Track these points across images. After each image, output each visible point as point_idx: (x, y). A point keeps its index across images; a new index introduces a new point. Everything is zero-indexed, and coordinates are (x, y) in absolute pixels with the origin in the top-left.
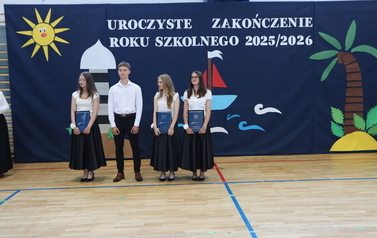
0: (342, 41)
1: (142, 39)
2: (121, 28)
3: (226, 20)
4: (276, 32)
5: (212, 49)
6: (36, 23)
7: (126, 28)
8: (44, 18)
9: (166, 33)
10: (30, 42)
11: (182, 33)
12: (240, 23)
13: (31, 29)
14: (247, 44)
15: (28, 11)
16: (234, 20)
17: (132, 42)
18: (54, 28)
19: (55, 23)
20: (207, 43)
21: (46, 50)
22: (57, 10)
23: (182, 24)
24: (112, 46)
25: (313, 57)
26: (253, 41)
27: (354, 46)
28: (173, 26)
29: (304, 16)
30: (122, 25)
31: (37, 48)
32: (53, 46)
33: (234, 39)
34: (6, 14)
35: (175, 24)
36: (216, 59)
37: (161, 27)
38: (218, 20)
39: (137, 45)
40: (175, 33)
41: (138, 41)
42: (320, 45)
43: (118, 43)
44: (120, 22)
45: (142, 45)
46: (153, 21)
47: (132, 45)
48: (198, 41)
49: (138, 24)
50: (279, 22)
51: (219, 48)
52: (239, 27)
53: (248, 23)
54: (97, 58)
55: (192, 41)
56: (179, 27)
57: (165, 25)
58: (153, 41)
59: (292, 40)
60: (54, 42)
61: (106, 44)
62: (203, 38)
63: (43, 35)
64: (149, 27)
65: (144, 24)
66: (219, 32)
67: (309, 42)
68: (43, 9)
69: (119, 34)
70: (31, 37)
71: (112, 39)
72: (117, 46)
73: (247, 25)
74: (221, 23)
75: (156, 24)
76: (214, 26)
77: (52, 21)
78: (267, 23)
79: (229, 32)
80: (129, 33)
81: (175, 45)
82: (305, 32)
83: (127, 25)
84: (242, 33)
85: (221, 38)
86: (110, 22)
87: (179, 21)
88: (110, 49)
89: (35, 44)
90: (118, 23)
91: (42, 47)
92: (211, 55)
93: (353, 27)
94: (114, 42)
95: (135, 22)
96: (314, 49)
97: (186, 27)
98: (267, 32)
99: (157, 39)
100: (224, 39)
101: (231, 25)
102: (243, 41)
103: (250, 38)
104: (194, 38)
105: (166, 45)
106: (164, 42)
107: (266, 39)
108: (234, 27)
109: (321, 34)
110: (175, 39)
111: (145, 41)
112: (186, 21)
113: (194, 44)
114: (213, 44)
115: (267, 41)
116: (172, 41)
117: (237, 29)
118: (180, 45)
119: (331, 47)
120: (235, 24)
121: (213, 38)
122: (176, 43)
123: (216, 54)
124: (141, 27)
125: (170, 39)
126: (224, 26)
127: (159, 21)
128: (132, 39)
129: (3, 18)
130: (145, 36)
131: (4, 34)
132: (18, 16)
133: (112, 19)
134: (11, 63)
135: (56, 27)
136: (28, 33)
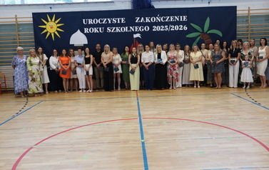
0: (202, 28)
1: (100, 28)
3: (143, 18)
4: (169, 23)
5: (136, 33)
6: (48, 21)
7: (92, 23)
8: (51, 19)
9: (112, 25)
10: (45, 31)
11: (120, 25)
12: (150, 19)
14: (153, 30)
15: (44, 15)
16: (147, 18)
17: (95, 30)
20: (133, 30)
21: (53, 35)
22: (58, 15)
23: (120, 21)
24: (85, 32)
25: (187, 36)
26: (156, 28)
27: (209, 30)
28: (116, 22)
29: (183, 15)
30: (90, 22)
31: (48, 34)
32: (56, 33)
33: (147, 28)
34: (33, 17)
35: (117, 20)
37: (110, 22)
38: (139, 18)
39: (98, 32)
40: (117, 25)
41: (98, 30)
42: (191, 30)
45: (101, 31)
46: (106, 19)
47: (95, 32)
48: (129, 29)
49: (98, 21)
50: (170, 18)
51: (139, 32)
53: (154, 19)
54: (78, 39)
55: (126, 29)
57: (112, 21)
58: (106, 29)
59: (177, 28)
60: (57, 31)
61: (82, 31)
62: (131, 27)
63: (51, 28)
64: (104, 23)
65: (101, 21)
66: (139, 24)
67: (185, 28)
68: (51, 14)
69: (89, 26)
70: (46, 29)
72: (88, 32)
74: (140, 20)
75: (107, 21)
76: (137, 21)
77: (55, 20)
78: (164, 19)
79: (144, 24)
80: (94, 26)
82: (183, 23)
84: (151, 25)
85: (140, 27)
86: (84, 20)
87: (119, 19)
88: (85, 34)
89: (47, 32)
90: (88, 21)
91: (51, 33)
92: (135, 36)
93: (208, 21)
94: (86, 30)
96: (188, 32)
97: (122, 22)
98: (164, 24)
99: (108, 29)
100: (142, 28)
101: (145, 20)
102: (151, 28)
105: (112, 31)
107: (163, 27)
109: (192, 24)
110: (117, 28)
111: (102, 29)
112: (122, 19)
113: (127, 31)
114: (136, 30)
115: (164, 29)
117: (148, 22)
118: (120, 31)
119: (196, 31)
120: (147, 20)
121: (136, 27)
122: (118, 30)
123: (138, 35)
125: (114, 28)
126: (142, 21)
127: (109, 19)
129: (32, 19)
130: (102, 27)
131: (32, 27)
132: (39, 18)
133: (85, 18)
134: (36, 42)
135: (58, 23)
136: (44, 27)
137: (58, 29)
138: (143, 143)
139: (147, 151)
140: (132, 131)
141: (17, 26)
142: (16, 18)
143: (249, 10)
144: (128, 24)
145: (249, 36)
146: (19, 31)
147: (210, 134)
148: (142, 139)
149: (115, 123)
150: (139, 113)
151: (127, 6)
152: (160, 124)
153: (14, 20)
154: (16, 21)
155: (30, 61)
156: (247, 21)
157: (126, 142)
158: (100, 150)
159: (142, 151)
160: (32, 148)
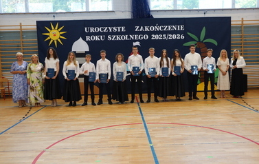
0: (199, 37)
1: (101, 36)
3: (142, 27)
4: (167, 33)
5: (135, 41)
6: (51, 29)
8: (55, 27)
9: (113, 33)
10: (49, 38)
11: (121, 33)
12: (149, 28)
13: (49, 32)
14: (152, 39)
15: (47, 24)
16: (146, 27)
17: (97, 38)
19: (60, 30)
20: (133, 38)
21: (56, 42)
22: (61, 23)
23: (121, 29)
24: (87, 40)
25: (184, 45)
26: (155, 37)
27: (204, 39)
29: (180, 25)
30: (92, 30)
31: (51, 41)
32: (59, 40)
33: (146, 36)
34: (37, 25)
35: (117, 29)
37: (110, 31)
39: (99, 40)
40: (117, 33)
41: (100, 38)
42: (188, 39)
44: (91, 28)
45: (102, 39)
46: (106, 28)
47: (96, 40)
48: (129, 37)
49: (100, 29)
50: (168, 28)
51: (139, 40)
52: (148, 30)
53: (152, 28)
54: (80, 46)
55: (126, 37)
56: (119, 31)
57: (112, 29)
58: (106, 37)
59: (174, 37)
60: (60, 38)
61: (84, 39)
62: (131, 36)
63: (55, 35)
64: (105, 31)
65: (102, 29)
66: (138, 33)
67: (183, 37)
68: (54, 23)
69: (90, 34)
70: (49, 36)
72: (89, 40)
74: (139, 28)
75: (108, 29)
76: (136, 30)
77: (58, 28)
78: (162, 28)
79: (143, 33)
80: (95, 34)
82: (180, 32)
83: (94, 30)
84: (150, 33)
87: (119, 28)
88: (87, 42)
89: (50, 39)
91: (54, 41)
92: (135, 44)
93: (204, 29)
94: (88, 38)
95: (98, 28)
96: (185, 41)
97: (123, 30)
98: (162, 33)
100: (141, 36)
102: (150, 37)
103: (154, 35)
105: (113, 39)
109: (189, 33)
111: (103, 37)
112: (123, 27)
113: (127, 39)
114: (136, 39)
115: (162, 37)
116: (116, 37)
119: (193, 40)
120: (146, 29)
121: (136, 36)
122: (118, 38)
123: (137, 43)
124: (101, 31)
126: (141, 30)
127: (110, 28)
128: (96, 36)
129: (36, 27)
130: (103, 35)
131: (36, 35)
132: (43, 26)
133: (87, 27)
134: (39, 48)
135: (61, 31)
136: (47, 34)
137: (61, 37)
138: (152, 147)
139: (157, 155)
140: (139, 136)
141: (21, 33)
142: (21, 26)
143: (242, 21)
144: (127, 33)
145: (243, 45)
146: (23, 38)
147: (215, 139)
148: (151, 143)
149: (122, 127)
150: (143, 118)
151: (127, 15)
152: (165, 129)
153: (19, 27)
154: (21, 29)
156: (241, 31)
157: (135, 146)
158: (111, 154)
159: (152, 155)
160: (44, 151)
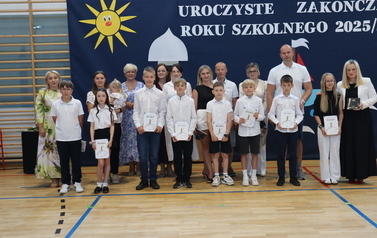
1: (217, 27)
2: (193, 15)
3: (313, 4)
4: (372, 16)
5: (296, 37)
6: (100, 10)
7: (199, 15)
8: (108, 6)
9: (244, 19)
10: (94, 31)
11: (262, 19)
12: (330, 7)
13: (95, 17)
14: (337, 30)
16: (322, 3)
17: (206, 30)
18: (120, 16)
19: (120, 11)
20: (291, 31)
21: (110, 40)
23: (263, 9)
24: (183, 35)
26: (344, 27)
28: (252, 11)
30: (195, 11)
31: (101, 38)
32: (119, 36)
33: (322, 26)
34: (68, 2)
35: (255, 9)
36: (302, 48)
37: (239, 13)
38: (304, 4)
39: (211, 34)
40: (254, 19)
41: (213, 30)
43: (190, 32)
44: (193, 7)
45: (217, 33)
46: (229, 6)
47: (206, 34)
48: (281, 27)
49: (213, 10)
51: (305, 35)
52: (328, 11)
53: (339, 6)
54: (167, 49)
55: (274, 29)
56: (259, 12)
57: (243, 10)
58: (229, 29)
60: (120, 31)
61: (177, 33)
62: (286, 25)
63: (108, 24)
64: (225, 13)
65: (220, 10)
66: (304, 18)
69: (191, 21)
70: (95, 26)
71: (183, 27)
72: (189, 35)
73: (337, 9)
74: (307, 7)
75: (233, 9)
76: (299, 11)
77: (117, 8)
78: (361, 6)
79: (316, 17)
80: (202, 20)
81: (255, 33)
83: (200, 11)
85: (307, 24)
86: (181, 8)
87: (259, 6)
88: (183, 39)
89: (99, 34)
90: (190, 9)
91: (106, 37)
92: (296, 43)
94: (185, 31)
95: (210, 7)
97: (267, 12)
99: (234, 27)
100: (310, 26)
101: (319, 9)
102: (332, 27)
103: (341, 23)
104: (276, 25)
105: (244, 33)
106: (242, 30)
107: (359, 24)
108: (322, 11)
110: (255, 26)
111: (221, 28)
112: (267, 5)
113: (276, 32)
114: (298, 31)
115: (361, 27)
116: (251, 29)
117: (326, 13)
118: (260, 33)
120: (324, 8)
121: (298, 24)
122: (256, 30)
123: (302, 42)
124: (216, 13)
125: (248, 26)
126: (310, 11)
127: (236, 6)
128: (206, 27)
129: (65, 5)
130: (220, 23)
131: (66, 23)
133: (184, 4)
134: (73, 55)
135: (123, 14)
136: (91, 22)
137: (124, 28)
141: (32, 20)
142: (30, 3)
146: (35, 32)
153: (26, 6)
154: (30, 10)
155: (43, 101)
